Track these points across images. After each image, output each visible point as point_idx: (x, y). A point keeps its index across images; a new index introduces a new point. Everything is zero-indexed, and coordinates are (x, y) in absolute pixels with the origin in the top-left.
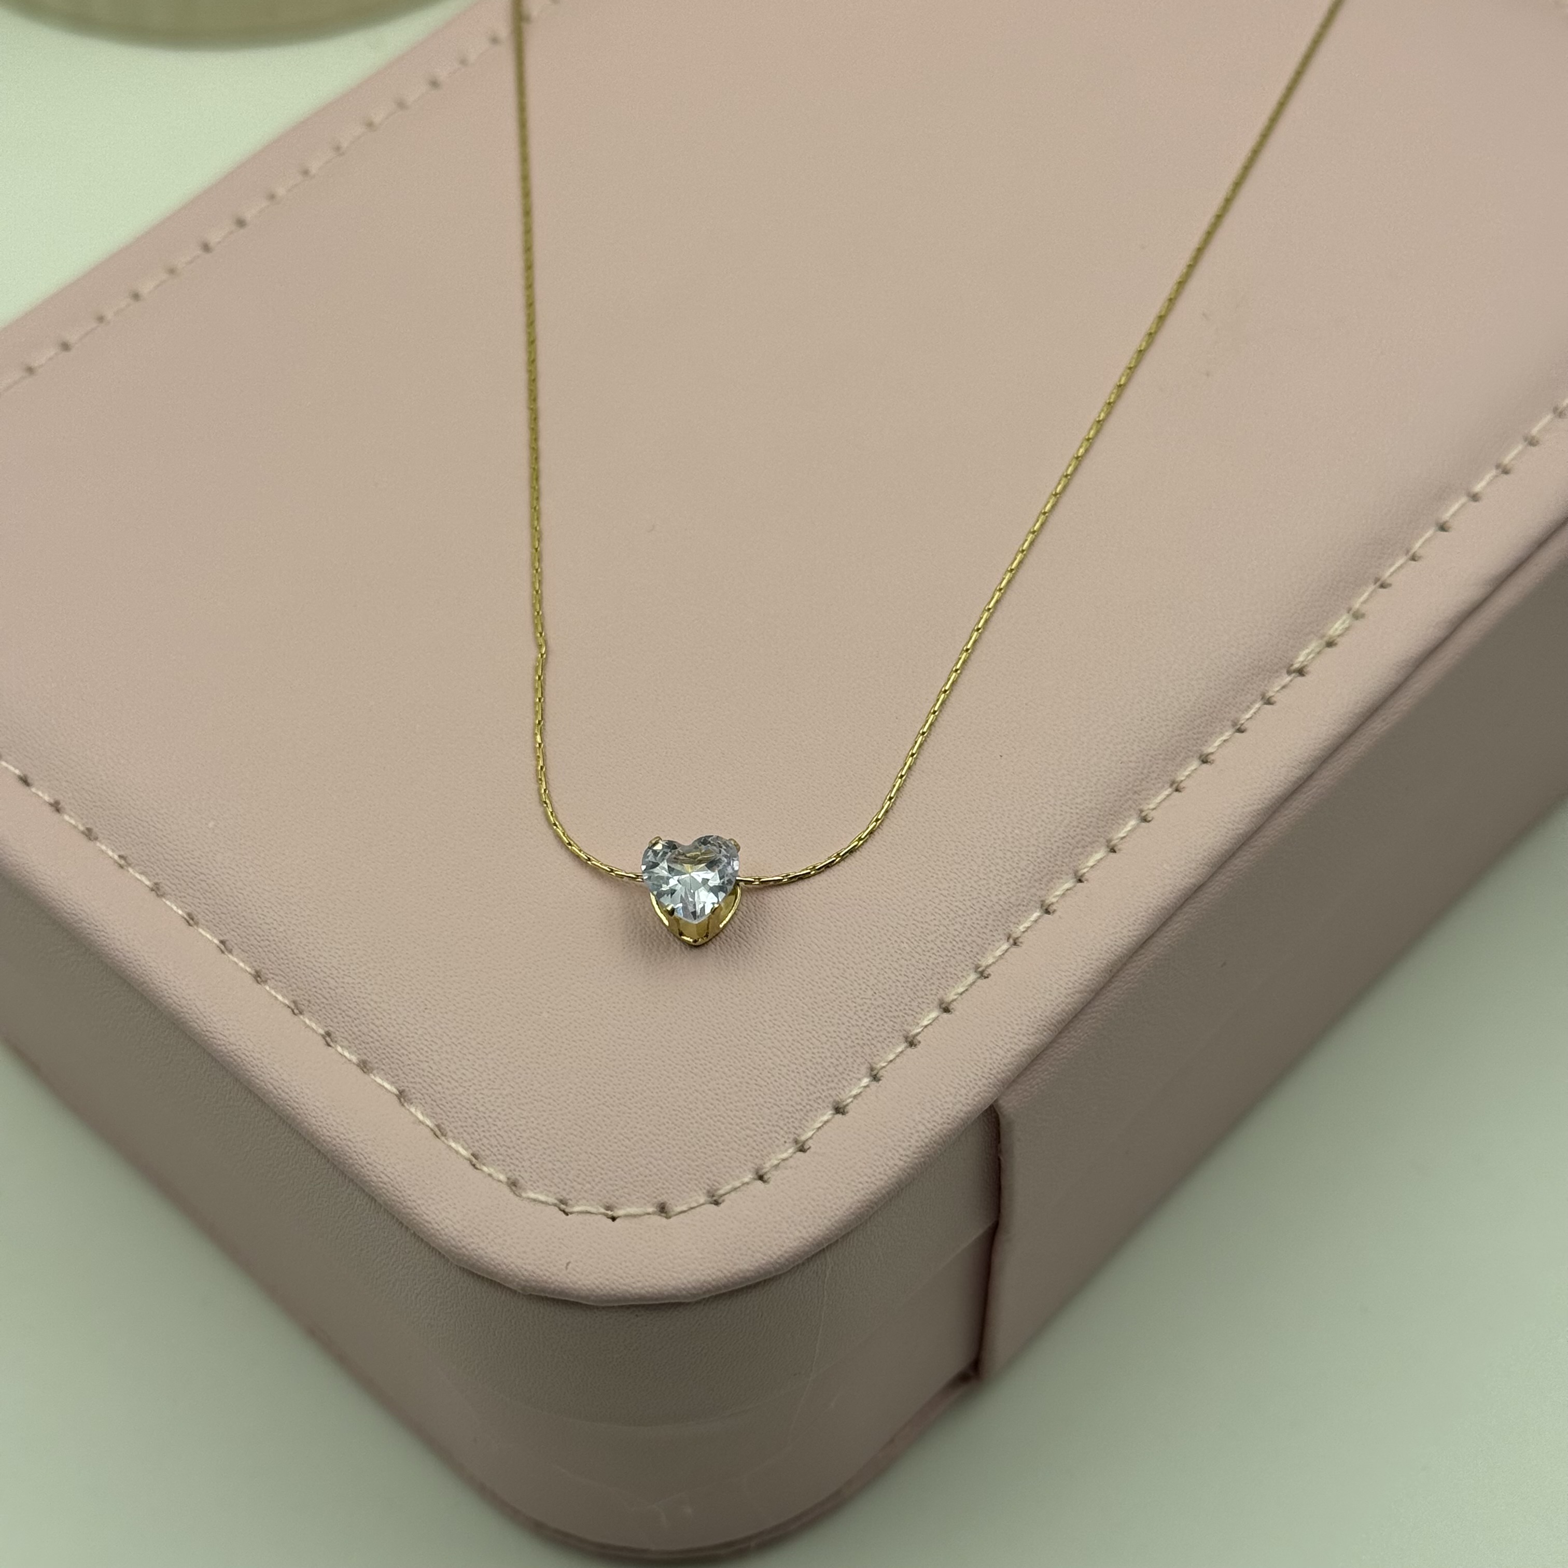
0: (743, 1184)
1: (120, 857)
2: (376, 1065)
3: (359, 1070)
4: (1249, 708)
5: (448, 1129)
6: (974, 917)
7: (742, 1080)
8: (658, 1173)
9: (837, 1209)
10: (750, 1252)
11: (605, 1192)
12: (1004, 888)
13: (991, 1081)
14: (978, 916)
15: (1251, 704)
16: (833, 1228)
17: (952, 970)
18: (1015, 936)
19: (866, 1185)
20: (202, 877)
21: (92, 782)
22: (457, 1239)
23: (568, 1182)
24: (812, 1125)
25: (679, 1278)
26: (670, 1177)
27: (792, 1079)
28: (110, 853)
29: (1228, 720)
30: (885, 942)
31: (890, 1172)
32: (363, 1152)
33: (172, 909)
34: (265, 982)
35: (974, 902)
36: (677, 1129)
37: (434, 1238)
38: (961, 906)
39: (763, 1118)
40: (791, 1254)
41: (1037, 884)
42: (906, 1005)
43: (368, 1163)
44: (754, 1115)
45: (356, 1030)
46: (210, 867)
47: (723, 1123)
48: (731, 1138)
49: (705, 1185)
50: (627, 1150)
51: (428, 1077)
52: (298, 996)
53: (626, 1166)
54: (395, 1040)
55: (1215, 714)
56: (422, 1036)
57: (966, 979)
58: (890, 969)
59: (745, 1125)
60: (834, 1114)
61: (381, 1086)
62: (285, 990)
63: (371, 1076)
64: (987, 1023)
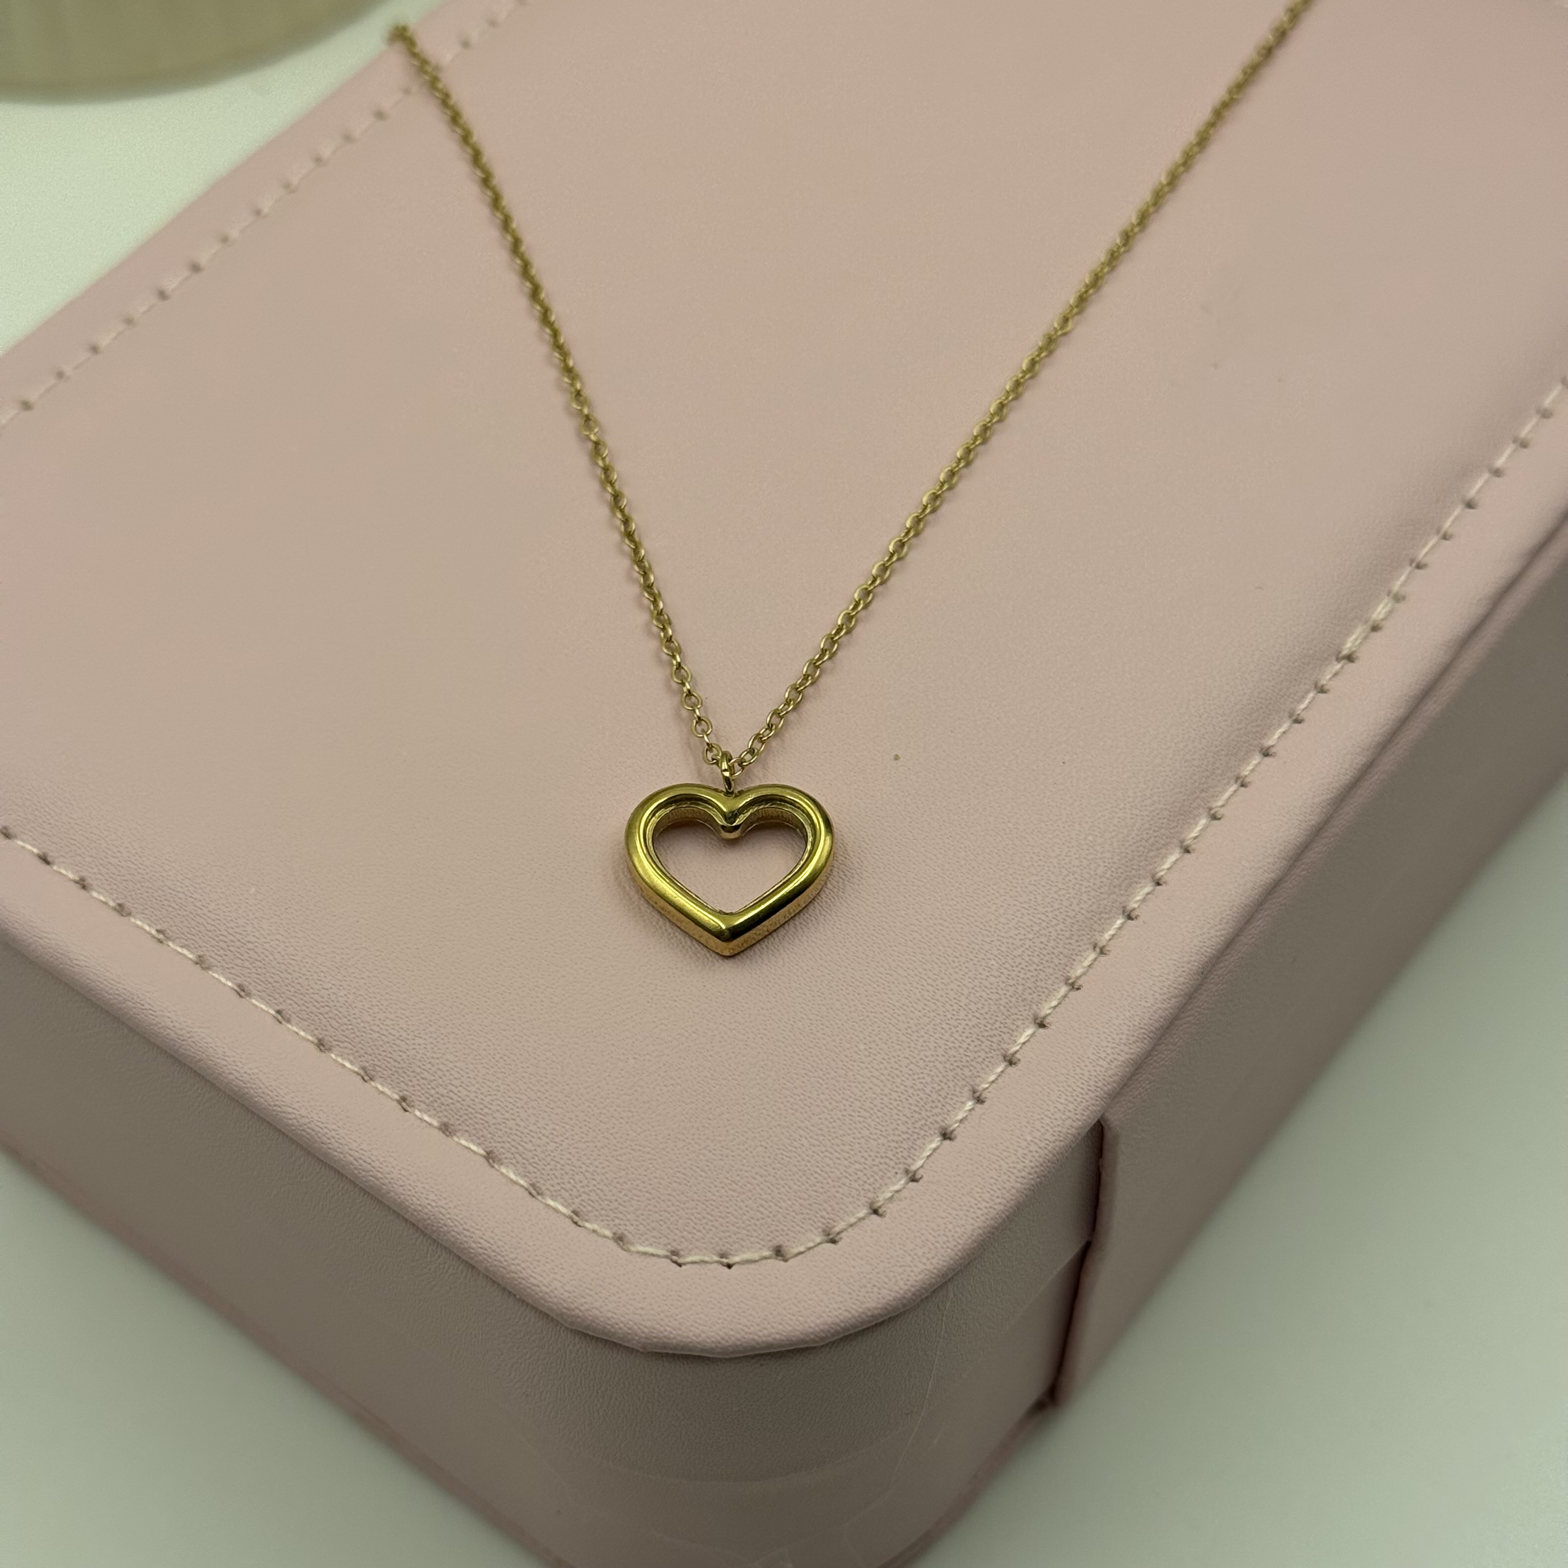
0: (859, 1220)
1: (158, 931)
3: (441, 1133)
4: (1303, 698)
5: (543, 1188)
6: (1058, 928)
7: (845, 1113)
8: (770, 1215)
9: (959, 1237)
10: (876, 1289)
11: (717, 1239)
12: (1085, 897)
13: (1098, 1094)
14: (1061, 926)
15: (1305, 693)
16: (957, 1257)
17: (1043, 984)
18: (1101, 944)
19: (985, 1211)
20: (250, 946)
21: (118, 854)
22: (569, 1300)
23: (677, 1232)
24: (922, 1154)
25: (806, 1322)
26: (782, 1219)
27: (895, 1108)
28: (147, 928)
29: (1284, 712)
30: (971, 960)
31: (1008, 1195)
32: (458, 1219)
33: (220, 981)
34: (330, 1050)
35: (1057, 913)
36: (785, 1168)
37: (542, 1302)
38: (1043, 917)
39: (871, 1151)
40: (918, 1288)
41: (1116, 890)
42: (1001, 1023)
43: (464, 1229)
44: (862, 1148)
45: (433, 1092)
46: (257, 934)
47: (831, 1159)
48: (841, 1173)
49: (820, 1224)
50: (735, 1194)
51: (516, 1135)
52: (367, 1062)
53: (736, 1211)
54: (477, 1100)
55: (1270, 707)
56: (505, 1093)
57: (1058, 992)
58: (980, 987)
59: (854, 1159)
60: (942, 1141)
61: (467, 1148)
62: (352, 1056)
63: (455, 1138)
64: (1086, 1036)
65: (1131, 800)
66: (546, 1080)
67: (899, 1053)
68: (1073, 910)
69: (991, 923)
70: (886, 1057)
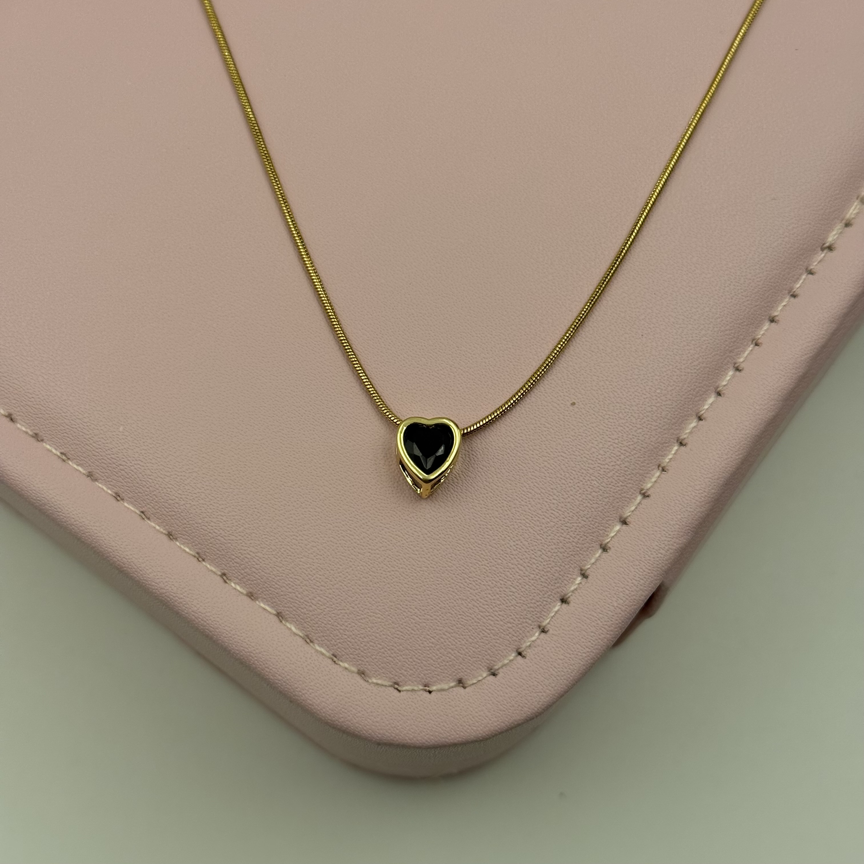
0: (511, 661)
1: (61, 453)
2: (260, 596)
3: (249, 599)
4: (798, 279)
5: (314, 638)
6: (636, 456)
7: (501, 589)
8: (455, 659)
9: (572, 672)
11: (422, 675)
12: (653, 433)
13: (659, 572)
14: (638, 454)
15: (800, 276)
17: (626, 495)
18: (663, 465)
19: (588, 654)
20: (121, 467)
21: (32, 400)
22: (332, 715)
23: (398, 670)
24: (549, 615)
26: (463, 661)
27: (533, 585)
28: (54, 451)
29: (786, 290)
30: (581, 481)
31: (602, 642)
33: (104, 490)
34: (176, 539)
35: (635, 446)
36: (464, 628)
38: (627, 449)
39: (517, 614)
41: (673, 426)
42: (599, 523)
44: (512, 613)
45: (243, 571)
46: (126, 460)
47: (492, 620)
48: (499, 630)
49: (485, 664)
50: (433, 646)
51: (296, 603)
52: (200, 549)
53: (434, 656)
54: (270, 579)
55: (777, 288)
56: (288, 575)
57: (635, 500)
58: (586, 500)
59: (507, 620)
60: (561, 605)
61: (265, 609)
62: (190, 545)
63: (257, 602)
64: (652, 532)
65: (685, 362)
66: (313, 567)
67: (536, 547)
68: (646, 443)
69: (594, 455)
70: (527, 550)
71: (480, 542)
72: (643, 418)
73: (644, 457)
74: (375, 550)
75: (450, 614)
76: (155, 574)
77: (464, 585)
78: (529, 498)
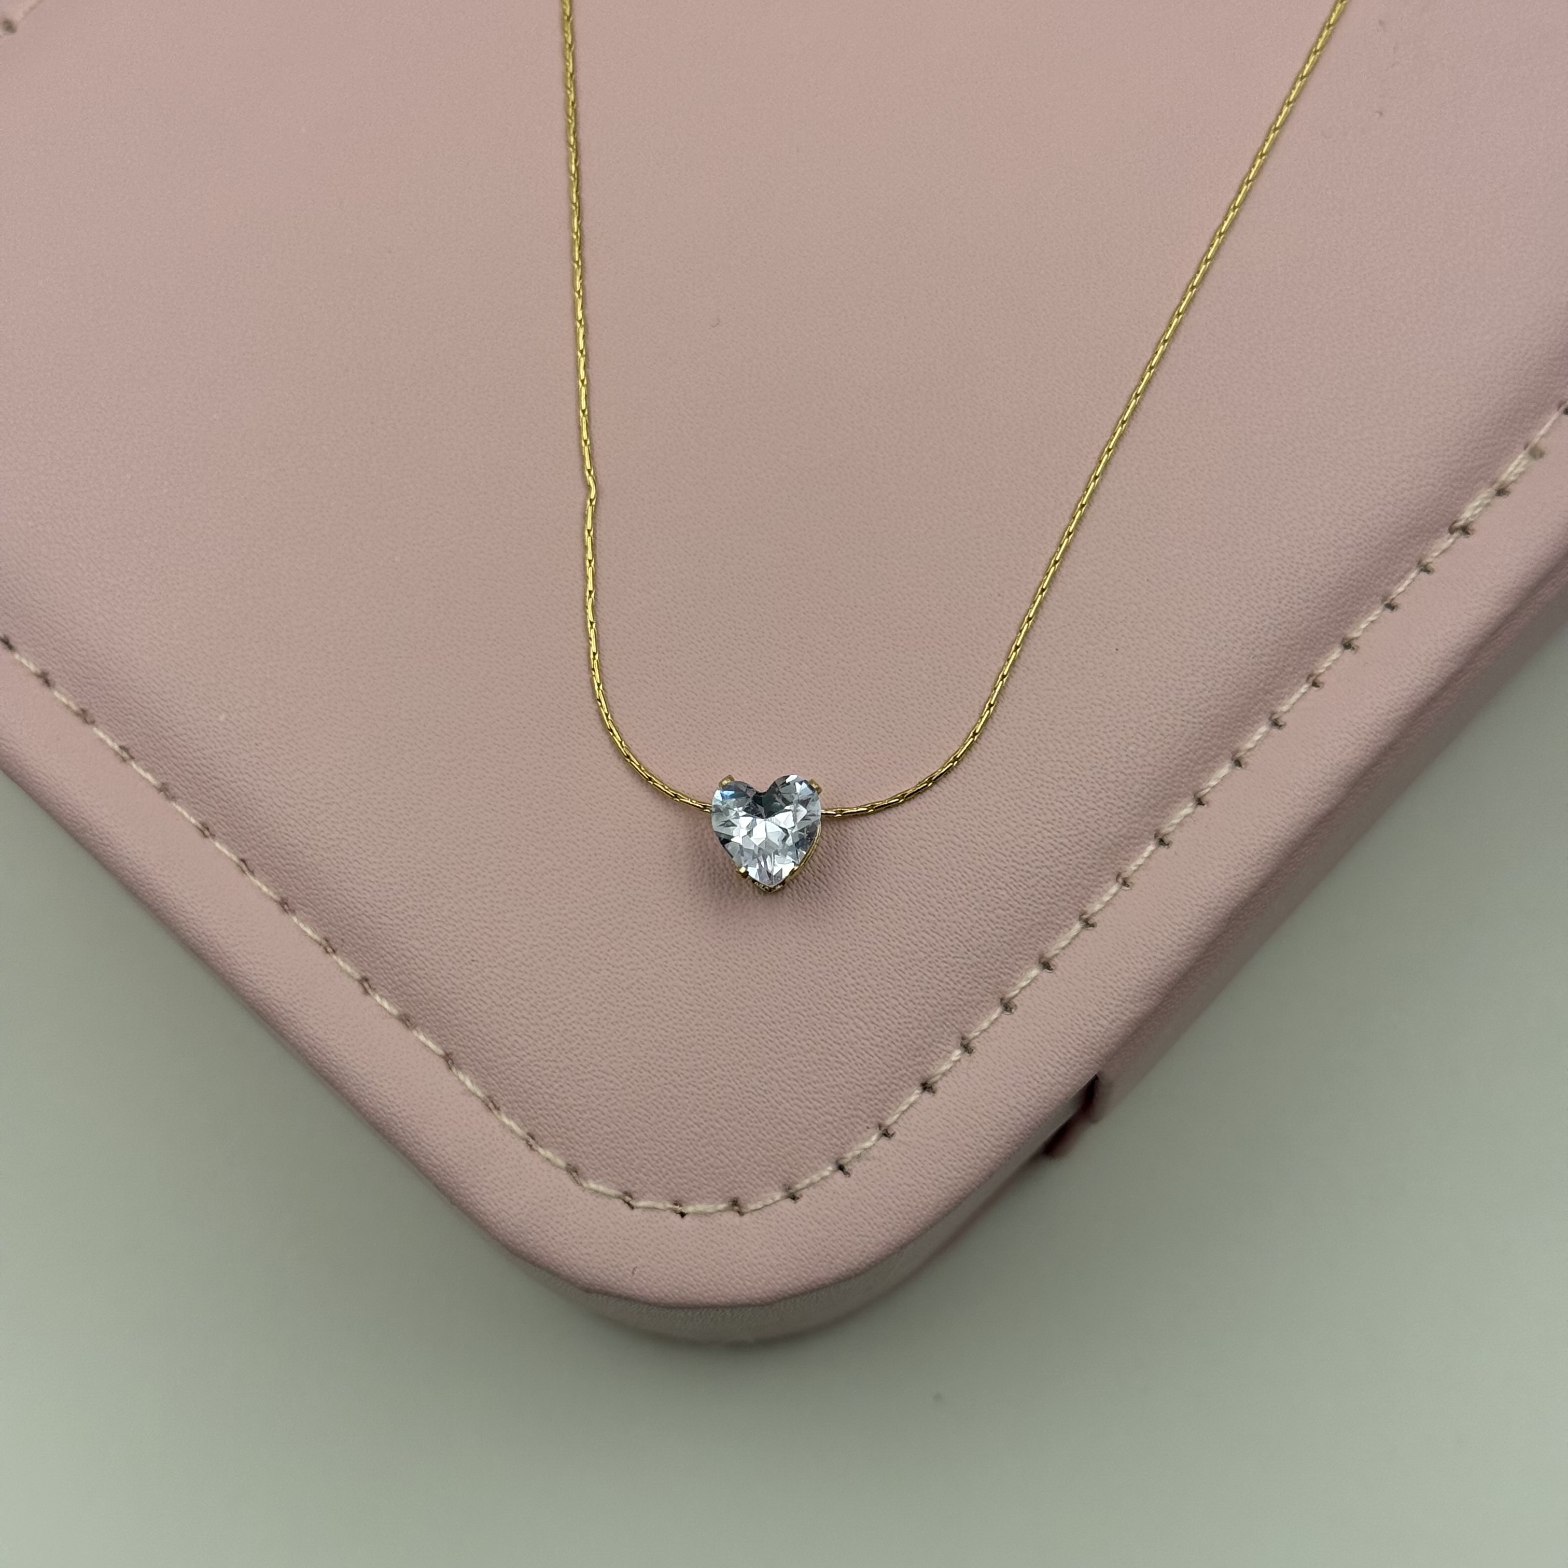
0: (824, 1178)
1: (122, 747)
3: (402, 1026)
4: (1402, 577)
5: (502, 1102)
6: (1080, 855)
7: (822, 1057)
8: (731, 1164)
9: (923, 1209)
10: (830, 1259)
11: (672, 1184)
12: (1115, 819)
13: (1093, 1056)
14: (1085, 853)
15: (1406, 573)
16: (919, 1229)
17: (1054, 920)
18: (1125, 875)
19: (956, 1181)
20: (216, 782)
21: (84, 653)
22: (515, 1234)
23: (633, 1172)
24: (898, 1107)
25: (754, 1288)
26: (743, 1169)
28: (109, 742)
29: (1377, 596)
30: (981, 888)
31: (981, 1164)
32: (409, 1130)
33: (184, 817)
34: (293, 912)
35: (1080, 837)
36: (752, 1114)
38: (1066, 842)
39: (844, 1102)
40: (873, 1260)
41: (1151, 811)
42: (1003, 963)
43: (416, 1142)
44: (835, 1097)
45: (396, 978)
46: (224, 770)
47: (801, 1108)
48: (810, 1125)
49: (780, 1178)
50: (697, 1138)
51: (477, 1041)
52: (330, 933)
53: (695, 1156)
54: (440, 995)
55: (1363, 590)
56: (469, 993)
57: (1070, 929)
58: (985, 920)
59: (825, 1109)
60: (922, 1093)
61: (426, 1046)
62: (315, 924)
63: (415, 1032)
64: (1091, 988)
65: (1184, 703)
66: (513, 985)
67: (889, 992)
68: (1100, 835)
69: (1007, 845)
70: (874, 996)
71: (796, 973)
72: (1100, 792)
73: (1094, 858)
74: (618, 968)
75: (731, 1090)
76: (251, 966)
77: (760, 1043)
78: (887, 907)
